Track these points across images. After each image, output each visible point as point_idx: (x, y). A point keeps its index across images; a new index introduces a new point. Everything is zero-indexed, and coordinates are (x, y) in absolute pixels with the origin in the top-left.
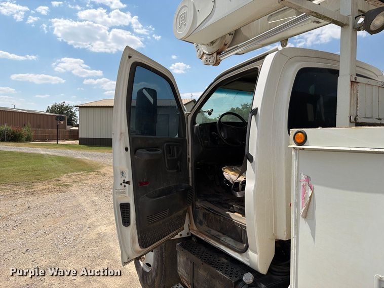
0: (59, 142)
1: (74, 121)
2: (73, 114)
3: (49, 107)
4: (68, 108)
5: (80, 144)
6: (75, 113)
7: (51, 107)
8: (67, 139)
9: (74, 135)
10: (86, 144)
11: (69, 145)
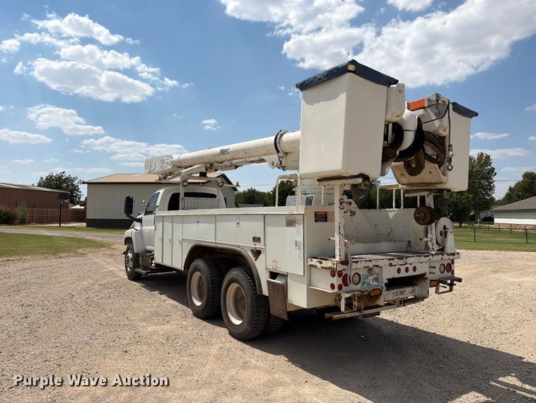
0: (62, 225)
1: (76, 197)
2: (75, 188)
3: (42, 178)
4: (69, 180)
5: (87, 226)
6: (78, 186)
7: (45, 178)
8: (69, 222)
9: (80, 216)
10: (95, 227)
11: (74, 227)
